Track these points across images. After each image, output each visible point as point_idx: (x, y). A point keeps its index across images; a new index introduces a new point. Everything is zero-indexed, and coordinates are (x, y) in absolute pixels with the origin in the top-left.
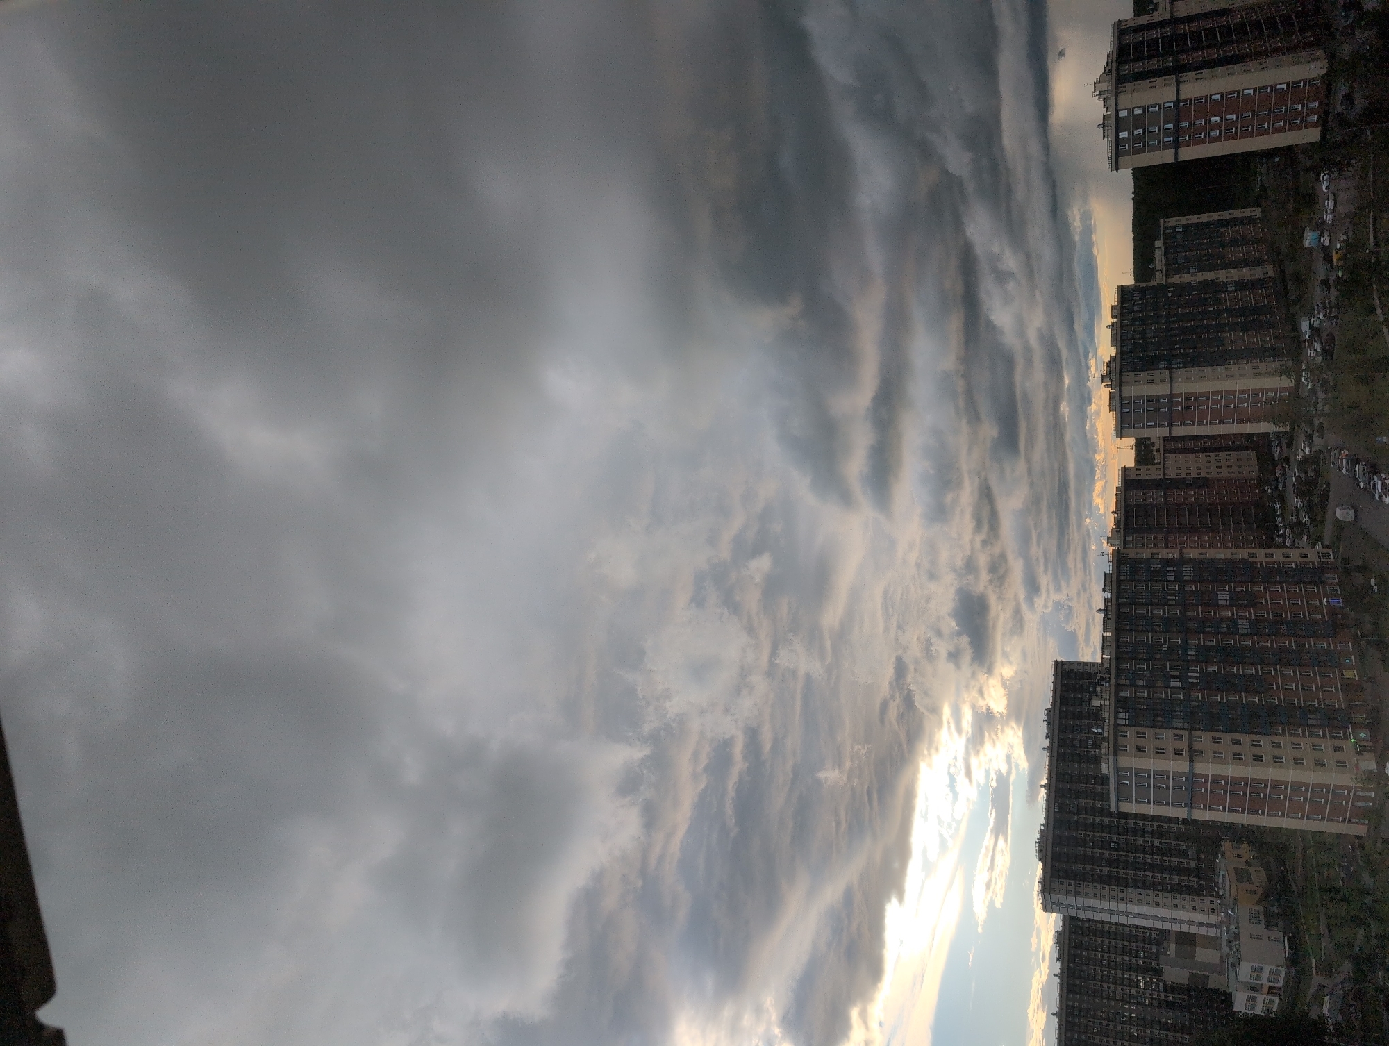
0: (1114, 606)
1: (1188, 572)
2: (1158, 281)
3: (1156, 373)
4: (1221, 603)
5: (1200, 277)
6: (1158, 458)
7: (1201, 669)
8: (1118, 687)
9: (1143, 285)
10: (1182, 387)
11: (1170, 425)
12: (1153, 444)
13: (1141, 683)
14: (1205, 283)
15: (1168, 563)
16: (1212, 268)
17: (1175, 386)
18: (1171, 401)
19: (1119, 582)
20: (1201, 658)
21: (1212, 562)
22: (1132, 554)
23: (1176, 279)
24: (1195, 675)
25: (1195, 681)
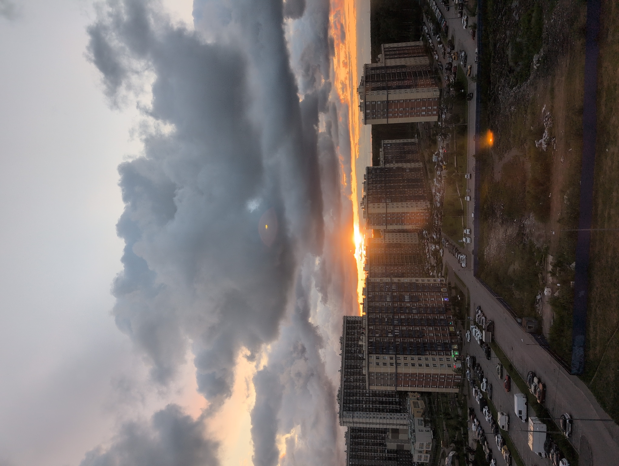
0: (367, 302)
1: (394, 287)
2: (381, 166)
3: (381, 204)
4: (406, 300)
5: (397, 165)
7: (400, 329)
8: (369, 337)
9: (376, 167)
10: (390, 210)
11: (386, 225)
13: (377, 335)
14: (398, 168)
15: (387, 283)
16: (401, 162)
17: (388, 209)
18: (386, 215)
19: (368, 291)
20: (399, 324)
21: (403, 283)
22: (373, 280)
23: (388, 166)
24: (397, 331)
25: (397, 334)
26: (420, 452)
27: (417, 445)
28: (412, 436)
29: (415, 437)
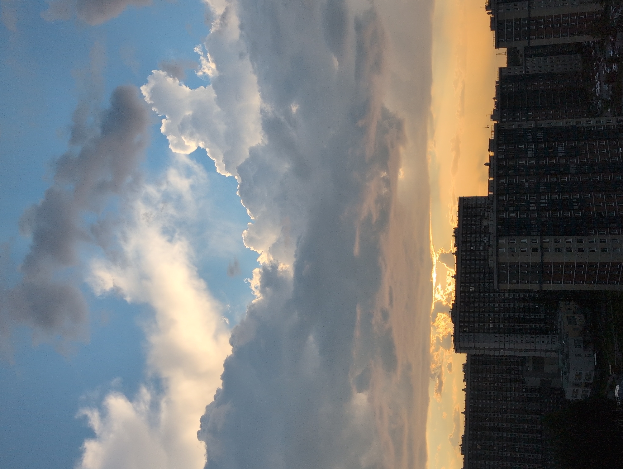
0: (496, 161)
1: (540, 135)
4: (560, 154)
6: (521, 61)
7: (548, 198)
10: (536, 13)
11: (529, 39)
12: (518, 51)
13: (512, 209)
15: (528, 130)
17: (532, 11)
18: (529, 22)
20: (548, 190)
21: (555, 128)
22: (505, 126)
24: (544, 201)
25: (544, 205)
26: (577, 385)
27: (572, 376)
28: (564, 364)
29: (568, 364)
